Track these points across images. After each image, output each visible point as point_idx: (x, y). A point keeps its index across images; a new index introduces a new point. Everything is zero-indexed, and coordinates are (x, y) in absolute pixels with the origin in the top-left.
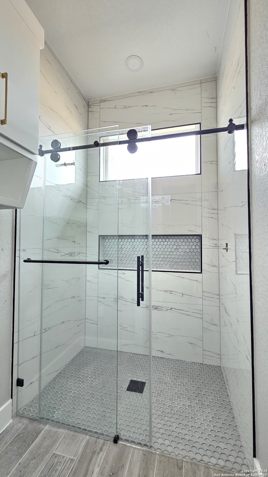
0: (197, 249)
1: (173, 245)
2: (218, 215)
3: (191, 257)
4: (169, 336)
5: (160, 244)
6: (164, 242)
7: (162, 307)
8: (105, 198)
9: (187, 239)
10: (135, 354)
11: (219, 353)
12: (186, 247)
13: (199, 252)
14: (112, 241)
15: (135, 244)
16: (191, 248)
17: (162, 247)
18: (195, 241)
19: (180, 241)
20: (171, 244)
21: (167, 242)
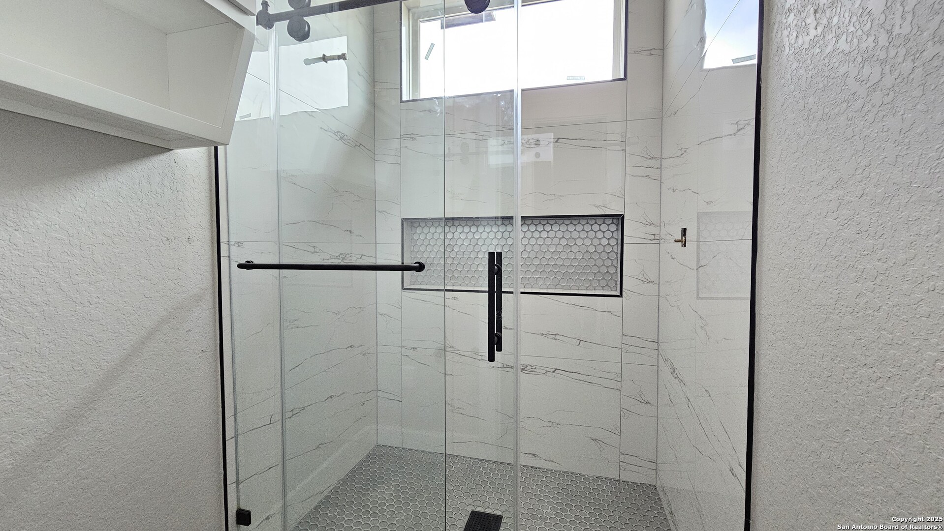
0: (612, 246)
1: (560, 239)
2: (661, 171)
3: (599, 263)
4: (550, 424)
5: (532, 237)
6: (540, 232)
7: (536, 367)
8: (413, 138)
9: (592, 225)
10: (479, 459)
11: (654, 459)
12: (588, 242)
13: (617, 253)
14: (429, 232)
15: (478, 238)
16: (600, 244)
17: (536, 244)
18: (608, 230)
19: (575, 230)
20: (555, 237)
21: (548, 232)
